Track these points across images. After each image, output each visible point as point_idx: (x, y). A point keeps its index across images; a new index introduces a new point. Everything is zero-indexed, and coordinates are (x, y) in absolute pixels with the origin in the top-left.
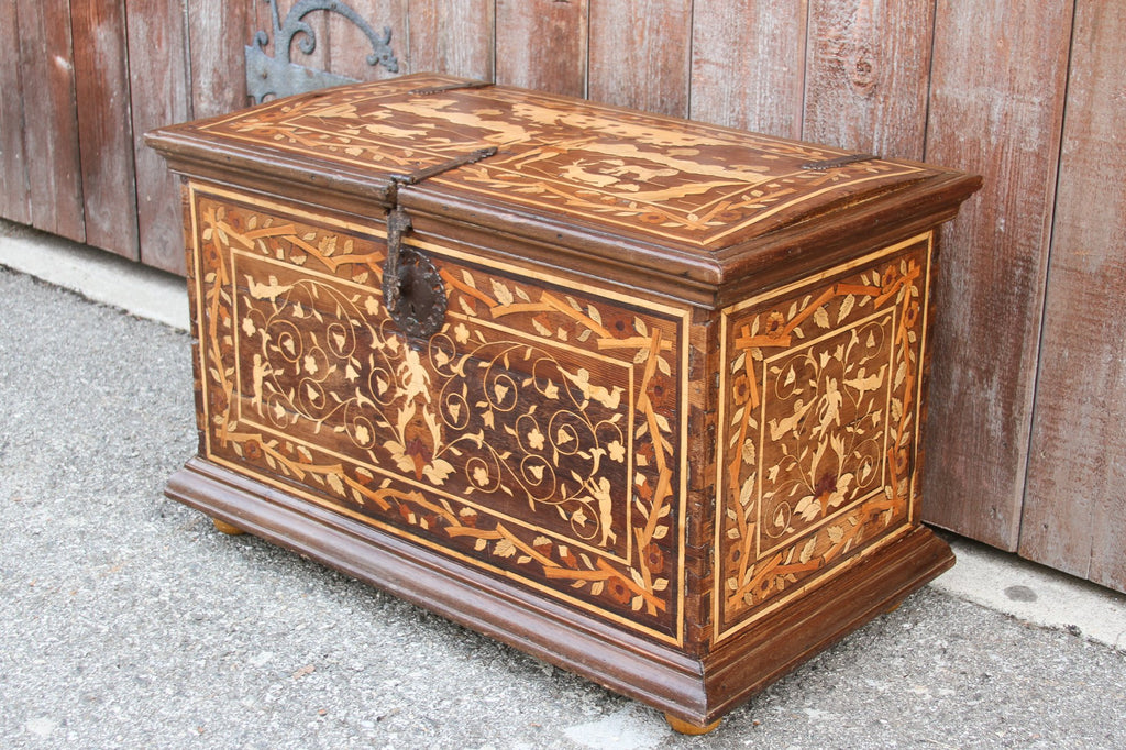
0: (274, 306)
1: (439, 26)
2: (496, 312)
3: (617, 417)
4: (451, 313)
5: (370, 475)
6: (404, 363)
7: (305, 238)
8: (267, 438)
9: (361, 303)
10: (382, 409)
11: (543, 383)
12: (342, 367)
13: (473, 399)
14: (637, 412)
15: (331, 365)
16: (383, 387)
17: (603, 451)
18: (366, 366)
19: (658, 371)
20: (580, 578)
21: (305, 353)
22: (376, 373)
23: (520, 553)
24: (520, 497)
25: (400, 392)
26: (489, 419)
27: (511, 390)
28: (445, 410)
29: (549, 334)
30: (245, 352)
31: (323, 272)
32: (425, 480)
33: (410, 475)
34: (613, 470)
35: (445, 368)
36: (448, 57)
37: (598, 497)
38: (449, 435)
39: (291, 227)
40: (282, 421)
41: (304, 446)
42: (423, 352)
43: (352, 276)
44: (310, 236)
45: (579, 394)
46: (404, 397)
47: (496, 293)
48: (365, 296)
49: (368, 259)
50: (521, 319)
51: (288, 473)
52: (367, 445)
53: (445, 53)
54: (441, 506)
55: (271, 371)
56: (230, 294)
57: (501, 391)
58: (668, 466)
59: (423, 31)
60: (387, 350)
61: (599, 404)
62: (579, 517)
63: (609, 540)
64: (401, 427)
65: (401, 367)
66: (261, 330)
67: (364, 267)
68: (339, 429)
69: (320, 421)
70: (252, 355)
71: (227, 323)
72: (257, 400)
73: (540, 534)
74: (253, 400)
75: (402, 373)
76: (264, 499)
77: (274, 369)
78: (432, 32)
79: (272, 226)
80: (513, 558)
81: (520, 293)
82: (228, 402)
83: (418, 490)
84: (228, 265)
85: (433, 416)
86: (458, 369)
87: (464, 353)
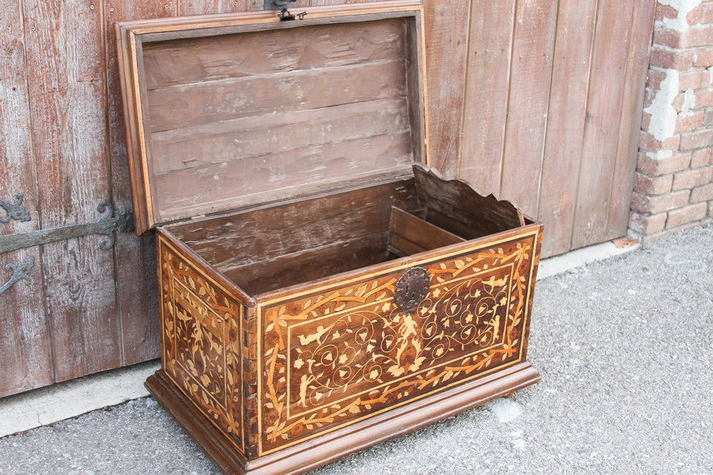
0: (319, 342)
1: (64, 180)
2: (455, 275)
3: (504, 288)
4: (431, 287)
5: (378, 391)
6: (404, 324)
7: (346, 294)
8: (307, 417)
9: (380, 309)
10: (387, 355)
11: (473, 293)
12: (365, 348)
13: (438, 320)
14: (513, 280)
15: (357, 351)
16: (389, 343)
17: (498, 305)
18: (379, 339)
19: (524, 259)
20: (480, 365)
21: (340, 354)
22: (385, 340)
23: (455, 372)
24: (458, 348)
25: (399, 340)
26: (447, 324)
27: (459, 304)
28: (424, 332)
29: (480, 269)
30: (295, 379)
31: (357, 306)
32: (410, 372)
33: (402, 375)
34: (501, 310)
35: (427, 314)
36: (72, 197)
37: (494, 325)
38: (425, 344)
39: (337, 293)
40: (320, 400)
41: (335, 405)
42: (413, 313)
43: (376, 298)
44: (350, 291)
45: (489, 287)
46: (402, 340)
47: (457, 266)
48: (382, 305)
49: (386, 285)
50: (468, 271)
51: (321, 425)
52: (377, 377)
53: (70, 195)
54: (418, 379)
55: (314, 378)
56: (285, 354)
57: (453, 308)
58: (523, 294)
59: (49, 188)
60: (394, 324)
61: (498, 287)
62: (484, 339)
63: (496, 339)
64: (398, 357)
65: (401, 328)
66: (309, 361)
67: (385, 289)
68: (359, 381)
69: (346, 385)
70: (300, 378)
71: (282, 370)
72: (303, 400)
73: (465, 358)
74: (299, 402)
75: (401, 330)
76: (311, 448)
77: (316, 376)
78: (57, 186)
79: (322, 299)
80: (452, 377)
81: (468, 259)
82: (279, 415)
83: (403, 381)
84: (285, 337)
85: (417, 340)
86: (433, 311)
87: (436, 302)
